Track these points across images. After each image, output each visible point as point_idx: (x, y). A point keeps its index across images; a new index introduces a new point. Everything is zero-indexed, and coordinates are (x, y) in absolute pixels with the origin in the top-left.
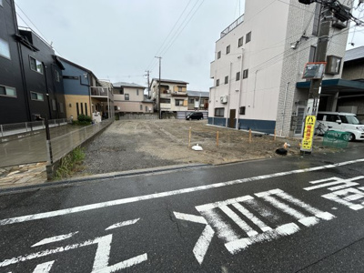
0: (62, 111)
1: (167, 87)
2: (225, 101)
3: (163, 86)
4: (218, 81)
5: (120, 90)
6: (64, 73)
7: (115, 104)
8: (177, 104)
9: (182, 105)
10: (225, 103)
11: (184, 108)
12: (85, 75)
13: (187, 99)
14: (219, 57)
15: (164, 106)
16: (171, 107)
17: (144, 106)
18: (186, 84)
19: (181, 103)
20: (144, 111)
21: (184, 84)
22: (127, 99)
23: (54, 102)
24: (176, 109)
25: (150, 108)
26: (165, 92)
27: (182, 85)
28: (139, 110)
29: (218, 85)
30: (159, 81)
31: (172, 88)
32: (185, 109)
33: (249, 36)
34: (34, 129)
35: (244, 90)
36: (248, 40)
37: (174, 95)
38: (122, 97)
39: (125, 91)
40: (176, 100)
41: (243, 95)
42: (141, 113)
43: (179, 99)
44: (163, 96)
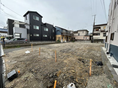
1: (100, 28)
3: (97, 28)
5: (77, 32)
7: (75, 37)
8: (105, 36)
12: (60, 29)
15: (95, 37)
17: (85, 37)
20: (85, 39)
22: (79, 35)
23: (51, 37)
24: (104, 38)
25: (88, 38)
26: (98, 30)
31: (102, 28)
37: (102, 31)
38: (77, 34)
39: (79, 32)
40: (104, 33)
42: (83, 40)
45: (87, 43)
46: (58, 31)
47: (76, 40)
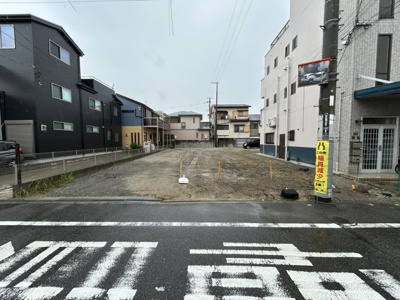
0: (117, 140)
1: (226, 113)
2: (273, 124)
3: (220, 111)
4: (267, 101)
5: (177, 119)
6: (123, 108)
7: (172, 133)
8: (237, 131)
9: (243, 131)
10: (274, 127)
11: (245, 135)
12: (139, 108)
13: (249, 124)
14: (268, 73)
15: (221, 133)
16: (230, 133)
17: (200, 134)
18: (247, 107)
19: (241, 128)
20: (200, 139)
21: (246, 107)
22: (183, 127)
23: (109, 133)
24: (235, 136)
25: (206, 136)
26: (223, 118)
27: (244, 108)
28: (194, 138)
29: (267, 105)
30: (216, 107)
31: (231, 114)
32: (247, 136)
33: (295, 41)
34: (86, 155)
35: (292, 109)
36: (294, 47)
37: (232, 121)
38: (179, 126)
39: (182, 120)
40: (235, 126)
41: (292, 115)
42: (197, 141)
43: (238, 125)
44: (220, 122)
45: (207, 149)
46: (132, 111)
47: (178, 142)
